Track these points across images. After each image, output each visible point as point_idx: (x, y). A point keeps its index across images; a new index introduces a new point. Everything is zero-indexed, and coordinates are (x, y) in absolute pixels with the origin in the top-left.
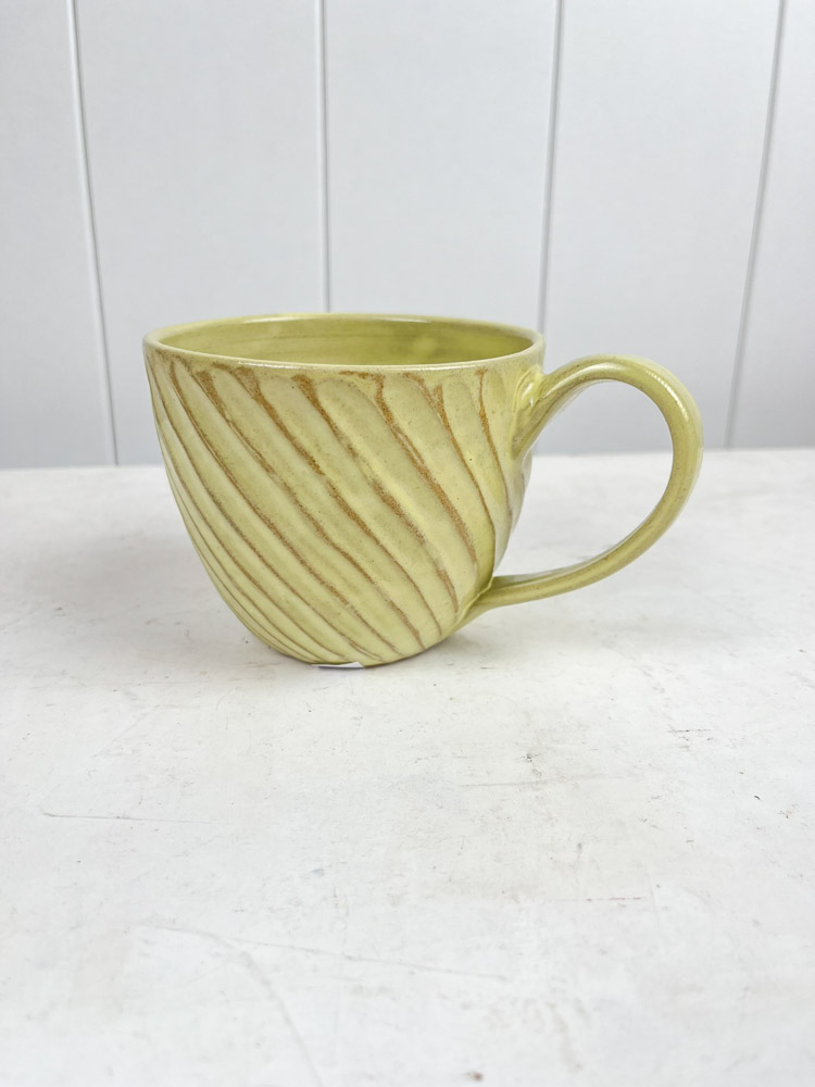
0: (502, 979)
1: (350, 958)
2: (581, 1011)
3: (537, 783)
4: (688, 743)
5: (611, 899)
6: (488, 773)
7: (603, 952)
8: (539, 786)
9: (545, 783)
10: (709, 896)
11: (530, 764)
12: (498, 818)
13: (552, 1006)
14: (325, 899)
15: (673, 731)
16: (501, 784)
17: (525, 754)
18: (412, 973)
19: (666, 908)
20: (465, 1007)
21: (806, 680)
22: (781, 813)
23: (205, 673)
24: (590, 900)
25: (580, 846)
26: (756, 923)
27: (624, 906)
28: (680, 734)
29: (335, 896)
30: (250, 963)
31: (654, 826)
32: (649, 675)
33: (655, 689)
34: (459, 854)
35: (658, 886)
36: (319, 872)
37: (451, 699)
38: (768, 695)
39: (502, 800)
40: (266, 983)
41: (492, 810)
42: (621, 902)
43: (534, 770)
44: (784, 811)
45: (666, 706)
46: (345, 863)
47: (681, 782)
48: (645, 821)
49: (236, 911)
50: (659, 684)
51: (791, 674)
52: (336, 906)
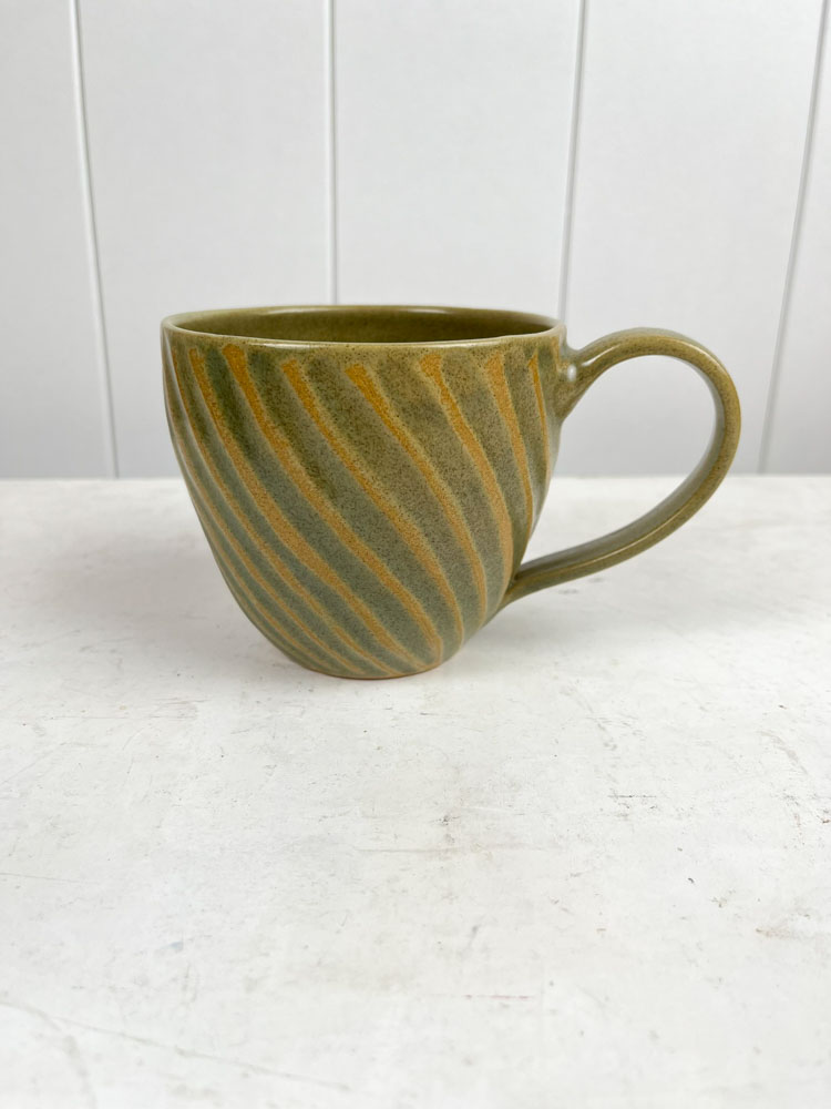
0: (345, 1088)
1: (182, 1053)
3: (447, 850)
4: (628, 811)
5: (493, 997)
6: (396, 837)
7: (468, 1062)
8: (449, 854)
9: (454, 851)
10: (607, 999)
11: (445, 829)
12: (393, 891)
14: (174, 980)
15: (615, 796)
16: (406, 851)
17: (442, 815)
18: (245, 1075)
19: (554, 1012)
21: (779, 741)
22: (715, 900)
23: (124, 708)
24: (469, 997)
25: (475, 929)
26: (654, 1036)
27: (506, 1006)
28: (621, 800)
29: (187, 977)
30: (71, 1048)
31: (565, 910)
32: (604, 729)
33: (606, 745)
34: (338, 932)
35: (552, 984)
36: (178, 946)
37: (379, 749)
38: (731, 758)
39: (403, 870)
40: (83, 1073)
41: (389, 881)
42: (505, 1002)
43: (448, 836)
44: (718, 899)
45: (614, 766)
46: (209, 936)
47: (608, 857)
48: (556, 902)
49: (74, 987)
50: (612, 740)
51: (763, 734)
52: (185, 988)
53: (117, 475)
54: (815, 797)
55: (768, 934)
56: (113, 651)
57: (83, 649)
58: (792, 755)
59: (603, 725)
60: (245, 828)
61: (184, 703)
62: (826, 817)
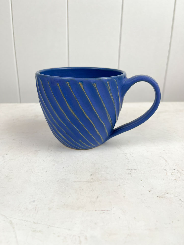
0: (70, 230)
1: (35, 223)
2: (86, 239)
3: (92, 181)
4: (131, 173)
5: (101, 211)
6: (81, 178)
7: (96, 224)
8: (92, 182)
9: (94, 181)
10: (125, 211)
12: (80, 190)
13: (79, 237)
14: (33, 208)
15: (128, 169)
16: (83, 181)
17: (91, 174)
18: (48, 227)
19: (114, 213)
20: (59, 236)
21: (163, 158)
23: (22, 152)
24: (96, 211)
25: (98, 197)
26: (135, 218)
27: (104, 213)
28: (129, 170)
29: (36, 208)
30: (11, 223)
31: (117, 193)
32: (126, 156)
33: (126, 159)
34: (68, 198)
35: (114, 208)
36: (34, 201)
37: (78, 160)
38: (153, 161)
39: (82, 185)
40: (13, 228)
41: (79, 188)
42: (103, 211)
43: (92, 178)
44: (149, 190)
45: (128, 163)
46: (40, 199)
47: (126, 182)
48: (115, 191)
49: (12, 210)
50: (128, 158)
51: (160, 156)
52: (35, 210)
53: (21, 102)
54: (170, 169)
55: (159, 197)
56: (20, 140)
57: (13, 140)
58: (166, 161)
59: (126, 155)
60: (49, 177)
61: (36, 151)
62: (173, 173)
